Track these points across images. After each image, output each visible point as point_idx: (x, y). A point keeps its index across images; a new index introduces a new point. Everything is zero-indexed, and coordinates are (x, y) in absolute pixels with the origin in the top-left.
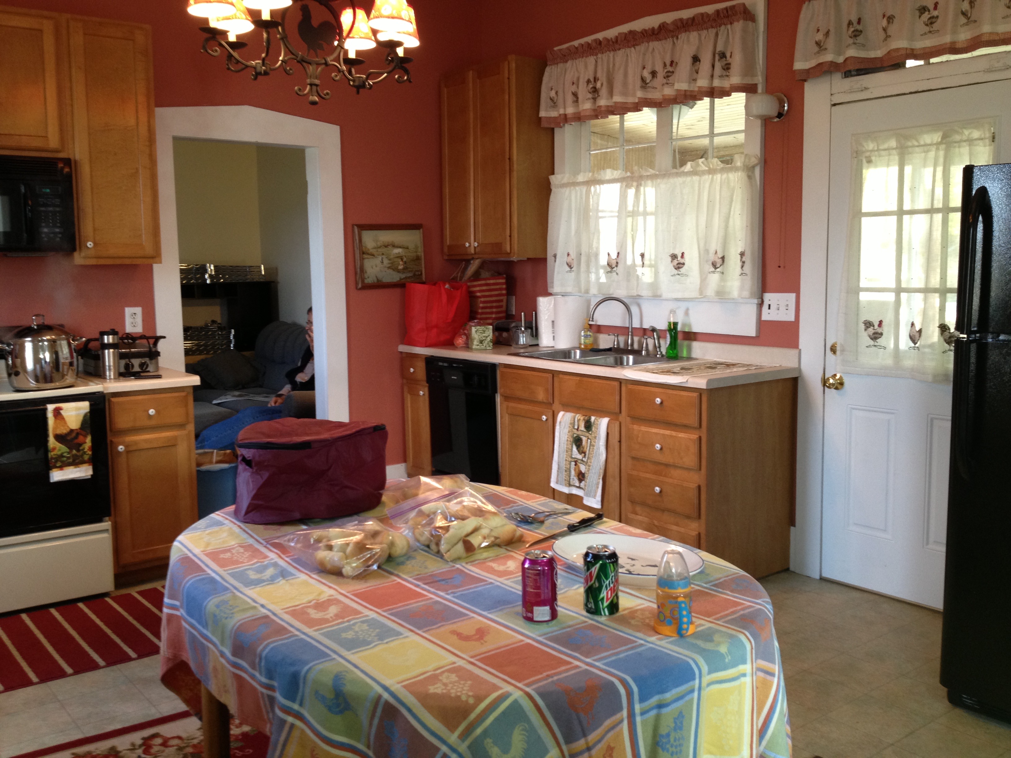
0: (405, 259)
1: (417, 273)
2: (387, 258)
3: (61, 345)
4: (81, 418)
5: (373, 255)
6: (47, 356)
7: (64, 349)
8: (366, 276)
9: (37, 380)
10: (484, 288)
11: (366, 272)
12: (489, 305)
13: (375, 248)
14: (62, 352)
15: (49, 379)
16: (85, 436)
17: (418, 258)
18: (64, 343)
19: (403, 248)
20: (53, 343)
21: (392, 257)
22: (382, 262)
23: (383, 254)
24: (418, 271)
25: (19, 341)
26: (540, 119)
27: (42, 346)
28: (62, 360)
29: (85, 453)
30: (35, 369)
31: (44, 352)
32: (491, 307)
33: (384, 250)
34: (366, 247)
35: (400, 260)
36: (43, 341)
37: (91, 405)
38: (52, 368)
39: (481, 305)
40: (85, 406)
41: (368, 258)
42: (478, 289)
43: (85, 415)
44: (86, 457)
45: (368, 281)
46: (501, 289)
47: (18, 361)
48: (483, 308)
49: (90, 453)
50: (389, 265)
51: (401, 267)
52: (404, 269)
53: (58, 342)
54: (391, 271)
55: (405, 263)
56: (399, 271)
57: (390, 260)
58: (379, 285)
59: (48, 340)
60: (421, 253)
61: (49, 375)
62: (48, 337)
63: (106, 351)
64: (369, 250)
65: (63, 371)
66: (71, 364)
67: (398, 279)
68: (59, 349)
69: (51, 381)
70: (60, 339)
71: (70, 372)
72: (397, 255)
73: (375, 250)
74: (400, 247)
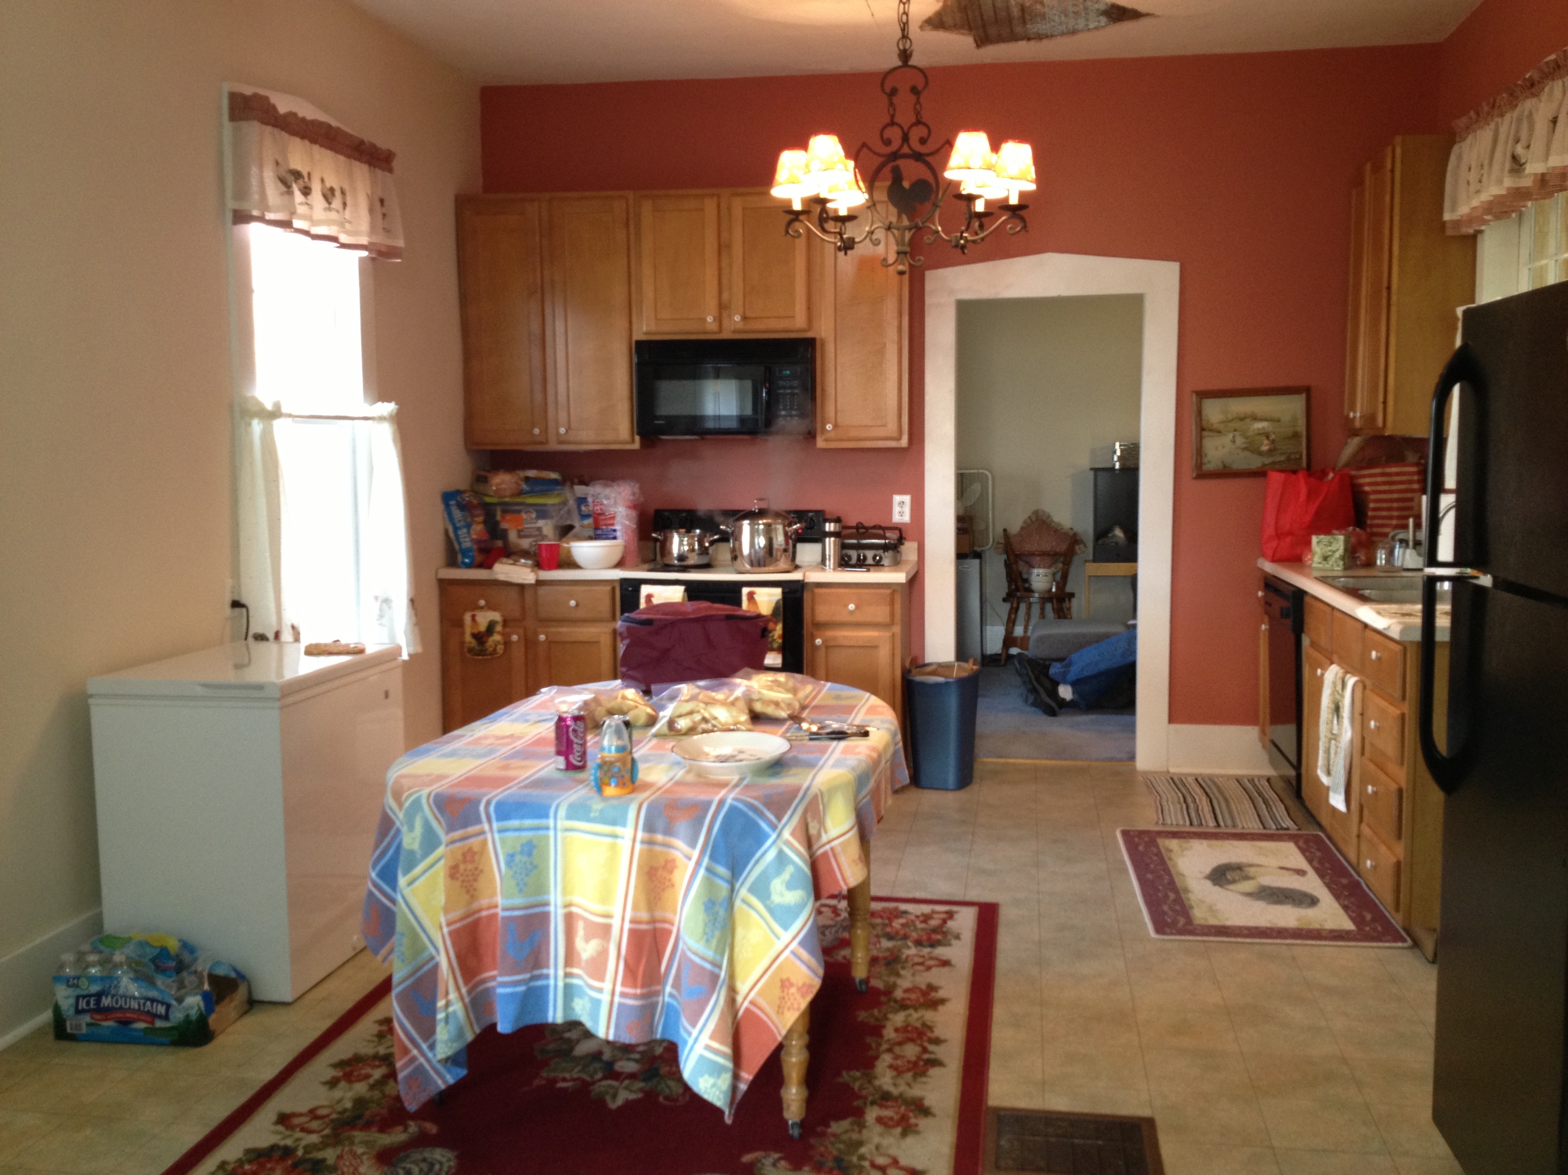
0: (1272, 437)
1: (1293, 457)
2: (1241, 435)
3: (776, 529)
4: (773, 605)
5: (1219, 432)
6: (761, 541)
7: (779, 537)
8: (1205, 460)
9: (752, 565)
10: (1379, 479)
11: (1206, 455)
12: (1384, 505)
13: (1223, 422)
14: (777, 538)
15: (762, 563)
16: (776, 624)
17: (1296, 435)
18: (780, 528)
19: (1271, 420)
20: (768, 527)
21: (1250, 433)
22: (1234, 441)
23: (1235, 430)
24: (1296, 453)
25: (738, 524)
26: (1443, 224)
27: (758, 529)
28: (775, 546)
29: (774, 640)
30: (750, 553)
31: (759, 536)
32: (1389, 509)
33: (1237, 425)
34: (1208, 421)
35: (1265, 438)
36: (759, 524)
37: (783, 593)
38: (766, 553)
39: (1372, 505)
40: (777, 592)
41: (1209, 436)
42: (1367, 480)
43: (777, 602)
44: (775, 645)
45: (1209, 467)
46: (1410, 482)
47: (737, 543)
48: (1375, 509)
49: (780, 641)
50: (1244, 446)
51: (1265, 448)
52: (1270, 451)
53: (773, 526)
54: (1247, 454)
55: (1273, 442)
56: (1261, 454)
57: (1247, 438)
58: (1225, 473)
59: (763, 524)
60: (1301, 427)
61: (762, 560)
62: (765, 521)
63: (827, 540)
64: (1212, 425)
65: (776, 555)
66: (785, 550)
67: (1260, 465)
68: (774, 535)
69: (765, 566)
70: (776, 524)
71: (783, 557)
72: (1261, 432)
73: (1222, 425)
74: (1266, 420)
